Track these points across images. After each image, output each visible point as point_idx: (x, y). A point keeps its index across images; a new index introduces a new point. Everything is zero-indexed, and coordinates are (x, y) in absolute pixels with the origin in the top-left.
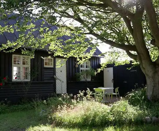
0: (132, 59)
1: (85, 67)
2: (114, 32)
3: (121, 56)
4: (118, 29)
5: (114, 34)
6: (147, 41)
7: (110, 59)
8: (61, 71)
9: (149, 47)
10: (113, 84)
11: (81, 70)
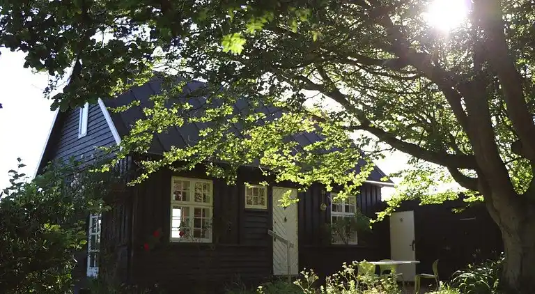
0: (464, 190)
1: (344, 209)
2: (419, 123)
3: (436, 181)
4: (429, 116)
5: (419, 129)
6: (502, 144)
7: (409, 188)
8: (286, 220)
9: (507, 159)
10: (414, 252)
11: (335, 218)
